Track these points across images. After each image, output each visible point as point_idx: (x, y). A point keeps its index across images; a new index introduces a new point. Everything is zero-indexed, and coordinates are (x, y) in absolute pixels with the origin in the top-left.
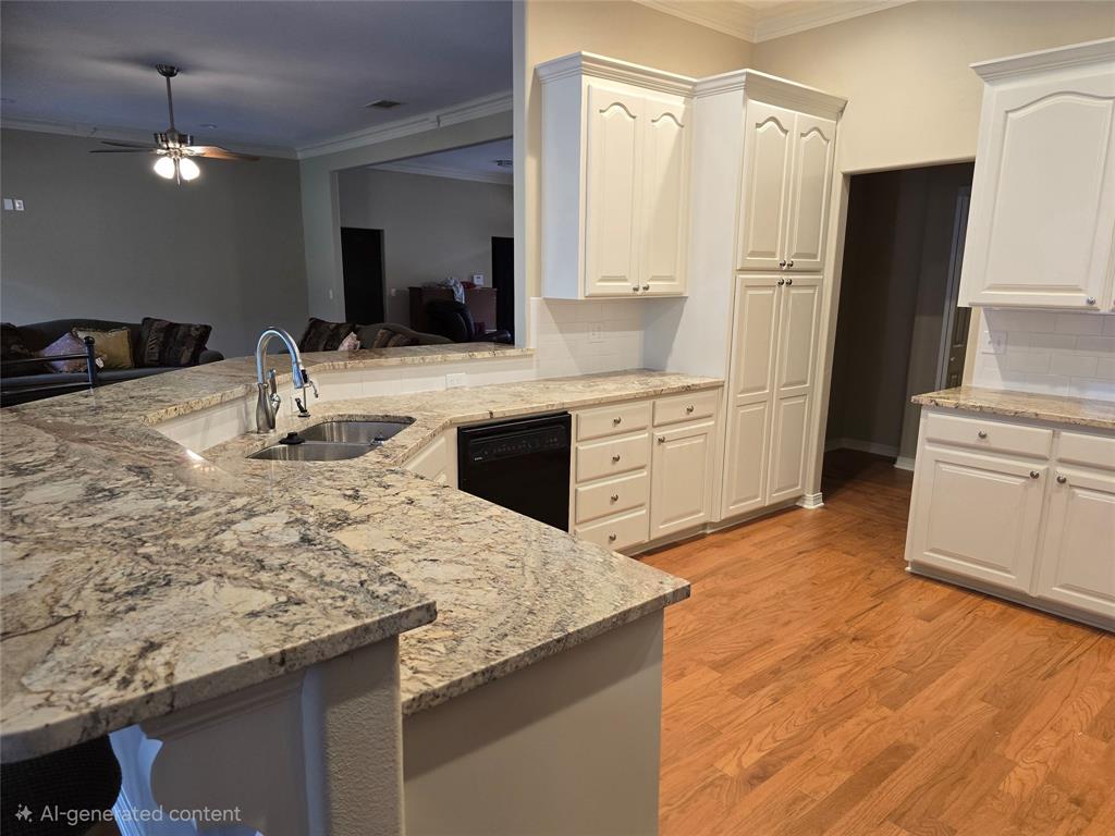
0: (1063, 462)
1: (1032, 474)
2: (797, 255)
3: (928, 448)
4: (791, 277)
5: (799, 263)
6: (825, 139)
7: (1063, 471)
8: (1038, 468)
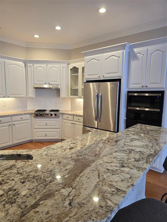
1: (10, 125)
7: (14, 123)
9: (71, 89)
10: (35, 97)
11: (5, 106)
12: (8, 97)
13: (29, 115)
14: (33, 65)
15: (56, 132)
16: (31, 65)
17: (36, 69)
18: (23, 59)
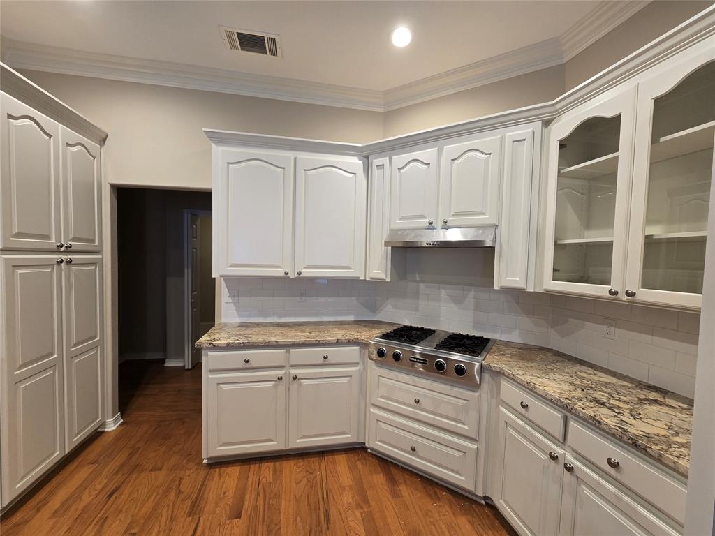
0: (292, 366)
1: (278, 378)
2: (74, 239)
3: (211, 376)
4: (70, 257)
5: (76, 245)
6: (92, 156)
7: (294, 372)
8: (281, 373)
9: (556, 242)
10: (389, 280)
12: (299, 275)
13: (358, 348)
14: (390, 160)
15: (461, 454)
16: (385, 160)
17: (399, 171)
18: (360, 145)
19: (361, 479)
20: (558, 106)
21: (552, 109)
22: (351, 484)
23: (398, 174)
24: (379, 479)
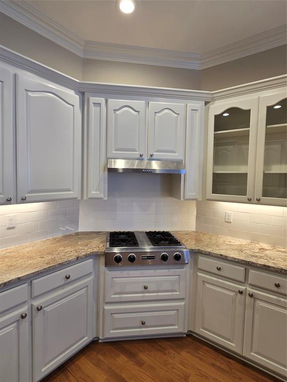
7: (38, 302)
8: (24, 309)
10: (106, 199)
11: (13, 228)
12: (24, 200)
13: (91, 260)
14: (107, 101)
15: (175, 311)
16: (102, 100)
17: (115, 112)
18: (79, 81)
19: (110, 368)
20: (215, 96)
21: (211, 96)
22: (106, 377)
23: (114, 114)
24: (122, 359)
